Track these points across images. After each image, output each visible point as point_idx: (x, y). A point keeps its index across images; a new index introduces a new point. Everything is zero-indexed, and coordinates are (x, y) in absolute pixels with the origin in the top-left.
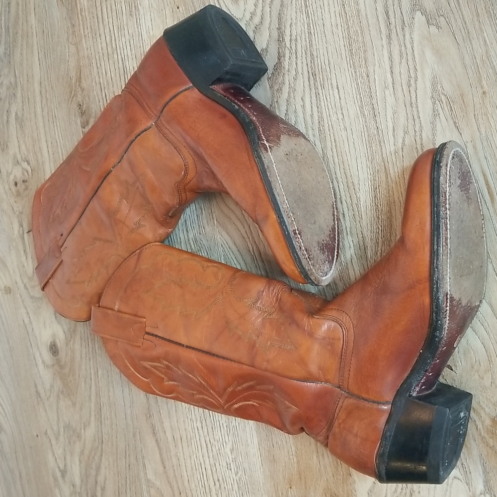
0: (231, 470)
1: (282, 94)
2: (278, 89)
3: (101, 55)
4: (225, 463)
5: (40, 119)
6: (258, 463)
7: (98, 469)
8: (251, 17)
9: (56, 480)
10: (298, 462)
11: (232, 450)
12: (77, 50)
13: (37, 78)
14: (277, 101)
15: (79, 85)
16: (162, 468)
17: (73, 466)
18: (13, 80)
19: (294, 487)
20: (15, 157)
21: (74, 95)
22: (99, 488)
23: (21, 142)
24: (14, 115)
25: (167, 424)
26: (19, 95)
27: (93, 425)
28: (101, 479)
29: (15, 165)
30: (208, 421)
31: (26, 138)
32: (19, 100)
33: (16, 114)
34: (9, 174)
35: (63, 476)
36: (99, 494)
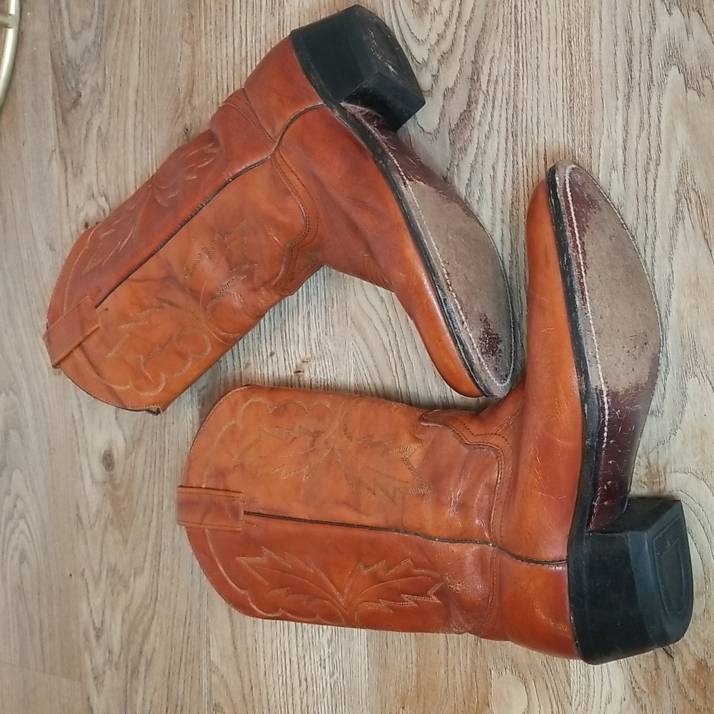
0: (325, 668)
1: (466, 155)
2: (461, 148)
3: (224, 63)
4: (318, 658)
5: (130, 140)
6: (363, 667)
7: (146, 634)
8: (438, 40)
9: (87, 640)
10: (418, 675)
11: (330, 642)
12: (193, 52)
13: (133, 83)
14: (457, 165)
15: (189, 101)
16: (232, 648)
17: (113, 625)
18: (100, 81)
19: (407, 708)
20: (90, 188)
21: (180, 115)
22: (143, 661)
23: (101, 169)
24: (95, 130)
26: (106, 102)
27: (147, 573)
28: (147, 649)
29: (89, 199)
31: (109, 164)
32: (105, 110)
33: (100, 128)
34: (78, 211)
35: (98, 637)
36: (142, 669)
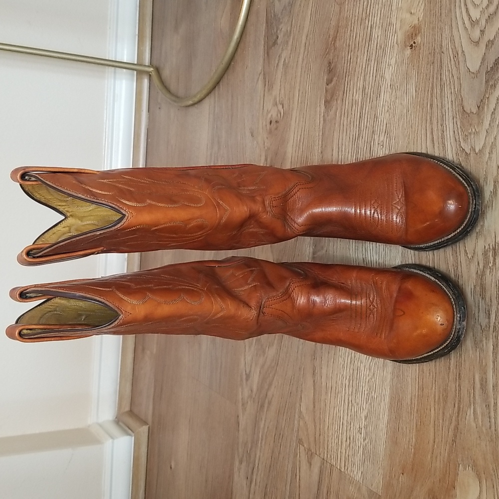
0: (361, 434)
1: (495, 91)
2: (492, 85)
3: (357, 18)
4: (358, 427)
5: (300, 70)
6: (383, 439)
7: (270, 385)
8: (488, 5)
9: (242, 380)
10: (414, 454)
11: (366, 418)
12: (340, 10)
13: (306, 30)
14: (488, 97)
15: (334, 43)
16: (313, 406)
17: (255, 375)
18: (289, 29)
19: (405, 474)
20: (275, 99)
21: (328, 53)
22: (267, 401)
23: (282, 86)
24: (283, 60)
25: (324, 371)
26: (290, 43)
27: (275, 346)
28: (270, 394)
29: (274, 106)
30: (354, 382)
31: (287, 83)
32: (289, 48)
33: (285, 59)
34: (268, 112)
35: (247, 380)
36: (266, 405)
